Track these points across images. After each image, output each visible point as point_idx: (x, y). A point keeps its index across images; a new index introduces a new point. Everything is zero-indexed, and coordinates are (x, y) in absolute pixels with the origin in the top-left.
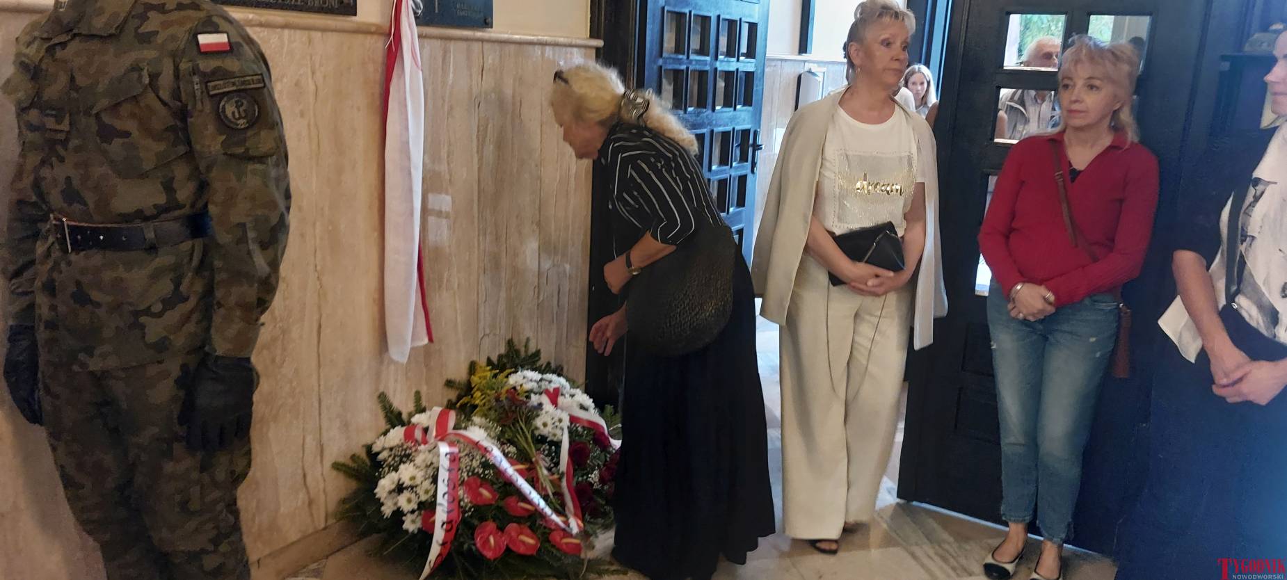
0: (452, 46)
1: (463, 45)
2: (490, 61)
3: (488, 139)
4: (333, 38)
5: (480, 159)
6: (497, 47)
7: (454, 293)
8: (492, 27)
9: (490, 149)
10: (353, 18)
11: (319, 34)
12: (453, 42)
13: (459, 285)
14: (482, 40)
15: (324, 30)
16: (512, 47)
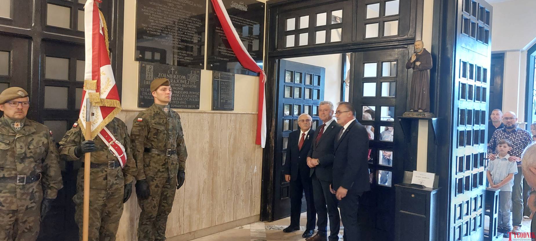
0: (223, 115)
1: (226, 114)
2: (233, 118)
3: (231, 138)
4: (193, 114)
5: (229, 142)
6: (235, 115)
7: (220, 177)
8: (234, 110)
9: (232, 140)
10: (198, 110)
11: (190, 113)
12: (223, 114)
13: (222, 175)
14: (231, 113)
15: (191, 113)
16: (239, 115)
